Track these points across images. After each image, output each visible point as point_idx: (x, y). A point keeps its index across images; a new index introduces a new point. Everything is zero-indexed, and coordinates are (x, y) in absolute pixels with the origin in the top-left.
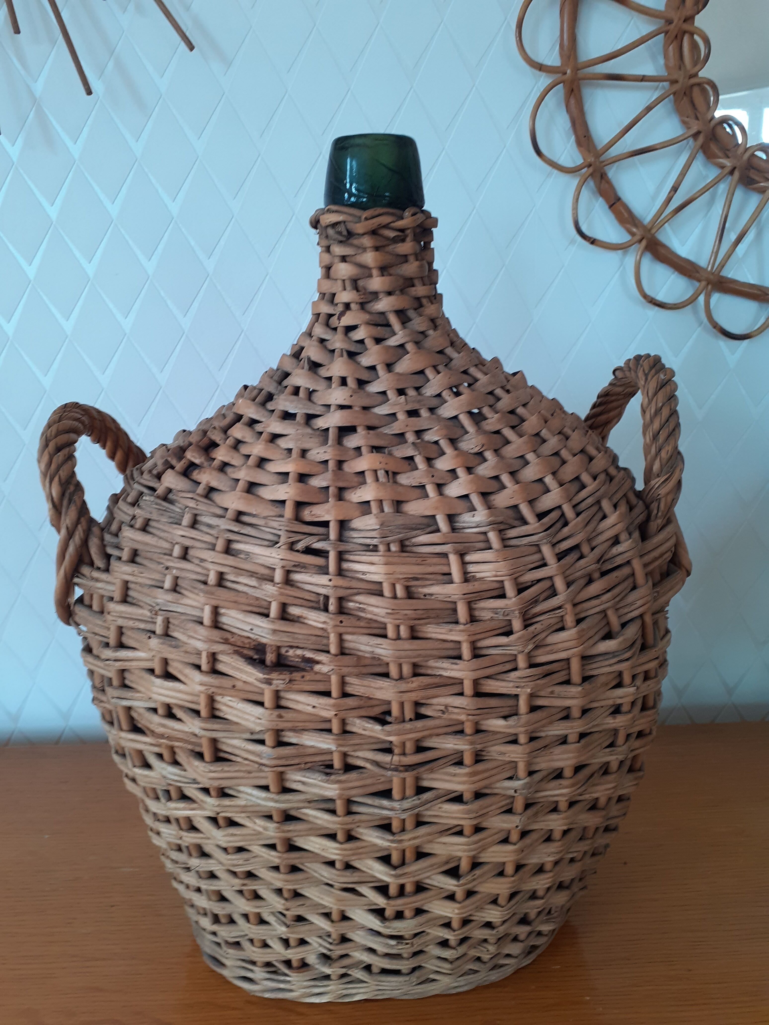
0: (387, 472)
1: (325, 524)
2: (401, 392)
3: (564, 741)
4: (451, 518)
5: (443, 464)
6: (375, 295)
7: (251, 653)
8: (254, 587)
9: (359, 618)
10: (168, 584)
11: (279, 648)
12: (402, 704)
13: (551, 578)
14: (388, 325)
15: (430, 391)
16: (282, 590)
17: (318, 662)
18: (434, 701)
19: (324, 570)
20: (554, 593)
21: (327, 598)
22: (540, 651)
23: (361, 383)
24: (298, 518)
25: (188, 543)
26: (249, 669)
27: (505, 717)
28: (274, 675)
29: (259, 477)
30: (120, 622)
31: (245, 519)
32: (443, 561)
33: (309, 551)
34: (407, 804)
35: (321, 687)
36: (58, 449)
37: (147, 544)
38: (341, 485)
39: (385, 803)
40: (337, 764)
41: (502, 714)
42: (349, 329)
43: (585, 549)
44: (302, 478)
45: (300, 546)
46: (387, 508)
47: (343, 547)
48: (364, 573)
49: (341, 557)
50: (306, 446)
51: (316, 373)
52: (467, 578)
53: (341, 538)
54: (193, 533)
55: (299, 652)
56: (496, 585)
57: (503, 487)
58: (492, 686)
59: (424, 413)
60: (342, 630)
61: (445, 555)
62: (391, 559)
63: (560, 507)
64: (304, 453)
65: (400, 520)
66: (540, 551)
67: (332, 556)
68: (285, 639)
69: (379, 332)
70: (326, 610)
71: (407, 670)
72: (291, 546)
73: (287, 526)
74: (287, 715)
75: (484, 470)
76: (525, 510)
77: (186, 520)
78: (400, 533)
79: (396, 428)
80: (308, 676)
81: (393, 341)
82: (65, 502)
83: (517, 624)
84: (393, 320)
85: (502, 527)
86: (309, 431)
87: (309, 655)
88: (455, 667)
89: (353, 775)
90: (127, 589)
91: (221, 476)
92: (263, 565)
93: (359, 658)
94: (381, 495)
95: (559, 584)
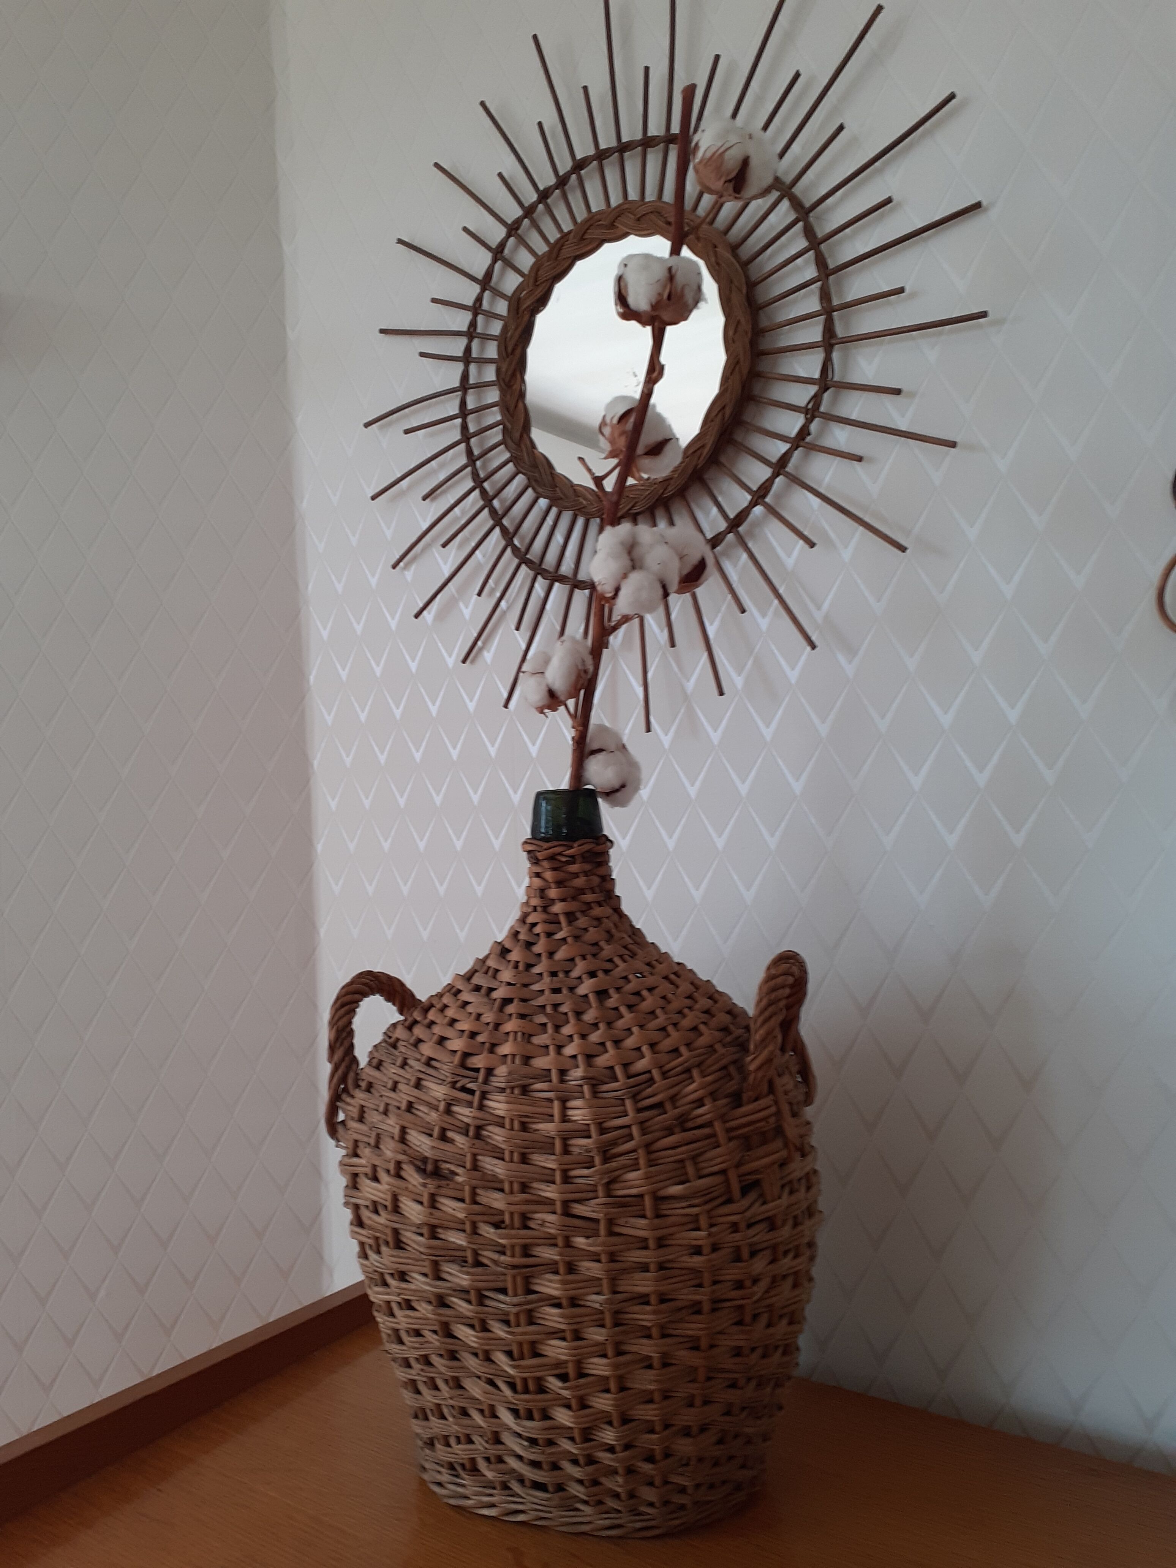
0: (523, 1034)
1: (477, 1070)
2: (554, 974)
3: (645, 1268)
4: (563, 1072)
5: (567, 1030)
6: (553, 901)
7: (419, 1163)
8: (426, 1113)
9: (488, 1143)
10: (381, 1109)
11: (437, 1161)
12: (512, 1214)
13: (629, 1126)
14: (559, 923)
15: (575, 974)
16: (443, 1118)
17: (457, 1174)
18: (536, 1216)
19: (470, 1104)
20: (630, 1137)
21: (468, 1125)
22: (616, 1186)
23: (529, 966)
24: (463, 1065)
25: (397, 1078)
26: (416, 1176)
27: (587, 1237)
28: (428, 1181)
29: (448, 1032)
30: (356, 1136)
31: (434, 1063)
32: (549, 1104)
33: (464, 1089)
34: (516, 1300)
35: (458, 1194)
36: (343, 1006)
37: (377, 1079)
38: (494, 1041)
39: (501, 1297)
40: (470, 1259)
41: (586, 1234)
42: (534, 925)
43: (668, 1106)
44: (473, 1035)
45: (459, 1085)
46: (518, 1061)
47: (486, 1088)
48: (494, 1109)
49: (484, 1095)
50: (480, 1011)
51: (504, 958)
52: (565, 1119)
53: (486, 1082)
54: (401, 1072)
55: (448, 1166)
56: (585, 1127)
57: (606, 1051)
58: (579, 1209)
59: (565, 991)
60: (475, 1151)
61: (550, 1100)
62: (512, 1099)
63: (649, 1072)
64: (479, 1016)
65: (525, 1070)
66: (624, 1105)
67: (477, 1094)
68: (438, 1155)
69: (551, 928)
70: (467, 1135)
71: (516, 1187)
72: (453, 1085)
73: (452, 1070)
74: (437, 1213)
75: (595, 1037)
76: (618, 1071)
77: (399, 1062)
78: (520, 1080)
79: (540, 1001)
80: (452, 1185)
81: (559, 936)
82: (338, 1045)
83: (597, 1160)
84: (562, 919)
85: (594, 1082)
86: (485, 1000)
87: (453, 1168)
88: (549, 1189)
89: (479, 1270)
90: (364, 1112)
91: (427, 1030)
92: (434, 1098)
93: (485, 1174)
94: (514, 1052)
95: (635, 1131)
